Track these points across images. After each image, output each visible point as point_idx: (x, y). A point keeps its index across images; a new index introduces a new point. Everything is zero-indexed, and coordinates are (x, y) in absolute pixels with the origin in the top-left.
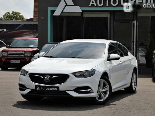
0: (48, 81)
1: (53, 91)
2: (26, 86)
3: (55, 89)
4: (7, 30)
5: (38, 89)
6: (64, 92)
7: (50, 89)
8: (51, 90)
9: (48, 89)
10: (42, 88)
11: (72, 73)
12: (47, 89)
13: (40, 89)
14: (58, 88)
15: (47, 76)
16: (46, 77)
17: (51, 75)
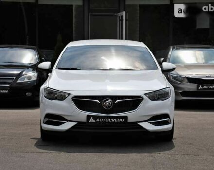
0: (109, 107)
1: (117, 123)
2: (65, 117)
3: (121, 120)
5: (92, 120)
6: (135, 125)
7: (113, 120)
8: (114, 123)
9: (109, 120)
10: (98, 120)
11: (145, 94)
12: (107, 120)
13: (94, 121)
14: (126, 118)
15: (108, 100)
16: (105, 101)
17: (114, 98)
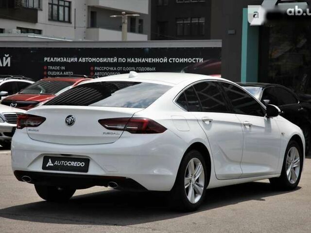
4: (205, 60)
